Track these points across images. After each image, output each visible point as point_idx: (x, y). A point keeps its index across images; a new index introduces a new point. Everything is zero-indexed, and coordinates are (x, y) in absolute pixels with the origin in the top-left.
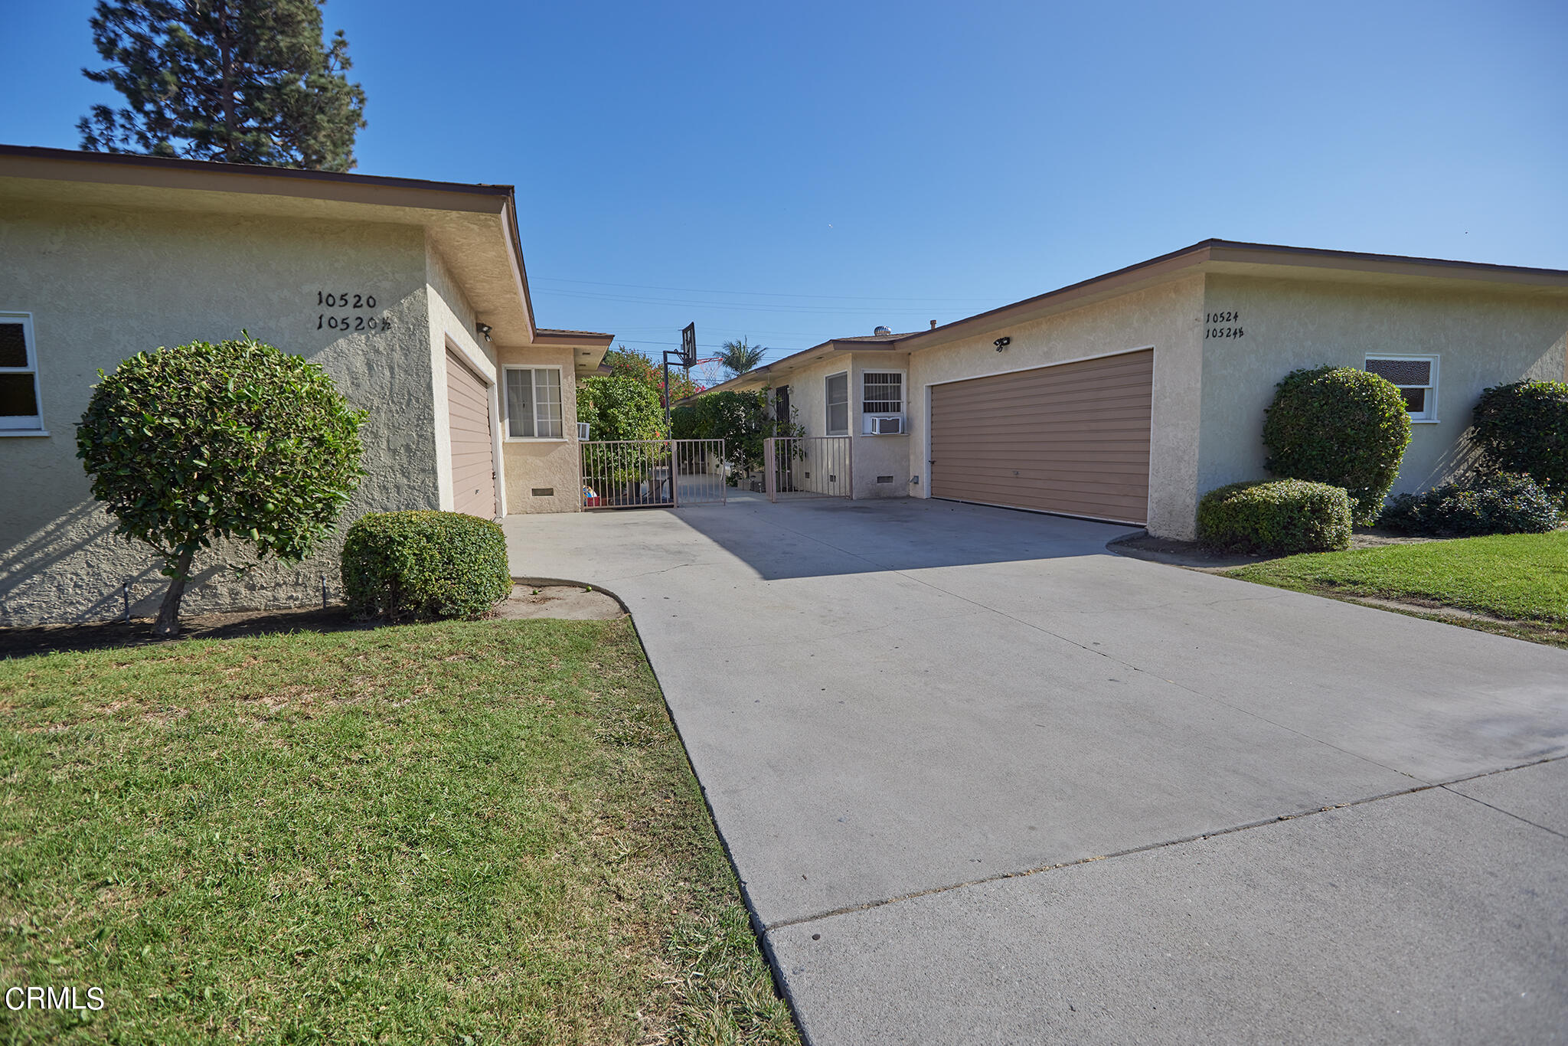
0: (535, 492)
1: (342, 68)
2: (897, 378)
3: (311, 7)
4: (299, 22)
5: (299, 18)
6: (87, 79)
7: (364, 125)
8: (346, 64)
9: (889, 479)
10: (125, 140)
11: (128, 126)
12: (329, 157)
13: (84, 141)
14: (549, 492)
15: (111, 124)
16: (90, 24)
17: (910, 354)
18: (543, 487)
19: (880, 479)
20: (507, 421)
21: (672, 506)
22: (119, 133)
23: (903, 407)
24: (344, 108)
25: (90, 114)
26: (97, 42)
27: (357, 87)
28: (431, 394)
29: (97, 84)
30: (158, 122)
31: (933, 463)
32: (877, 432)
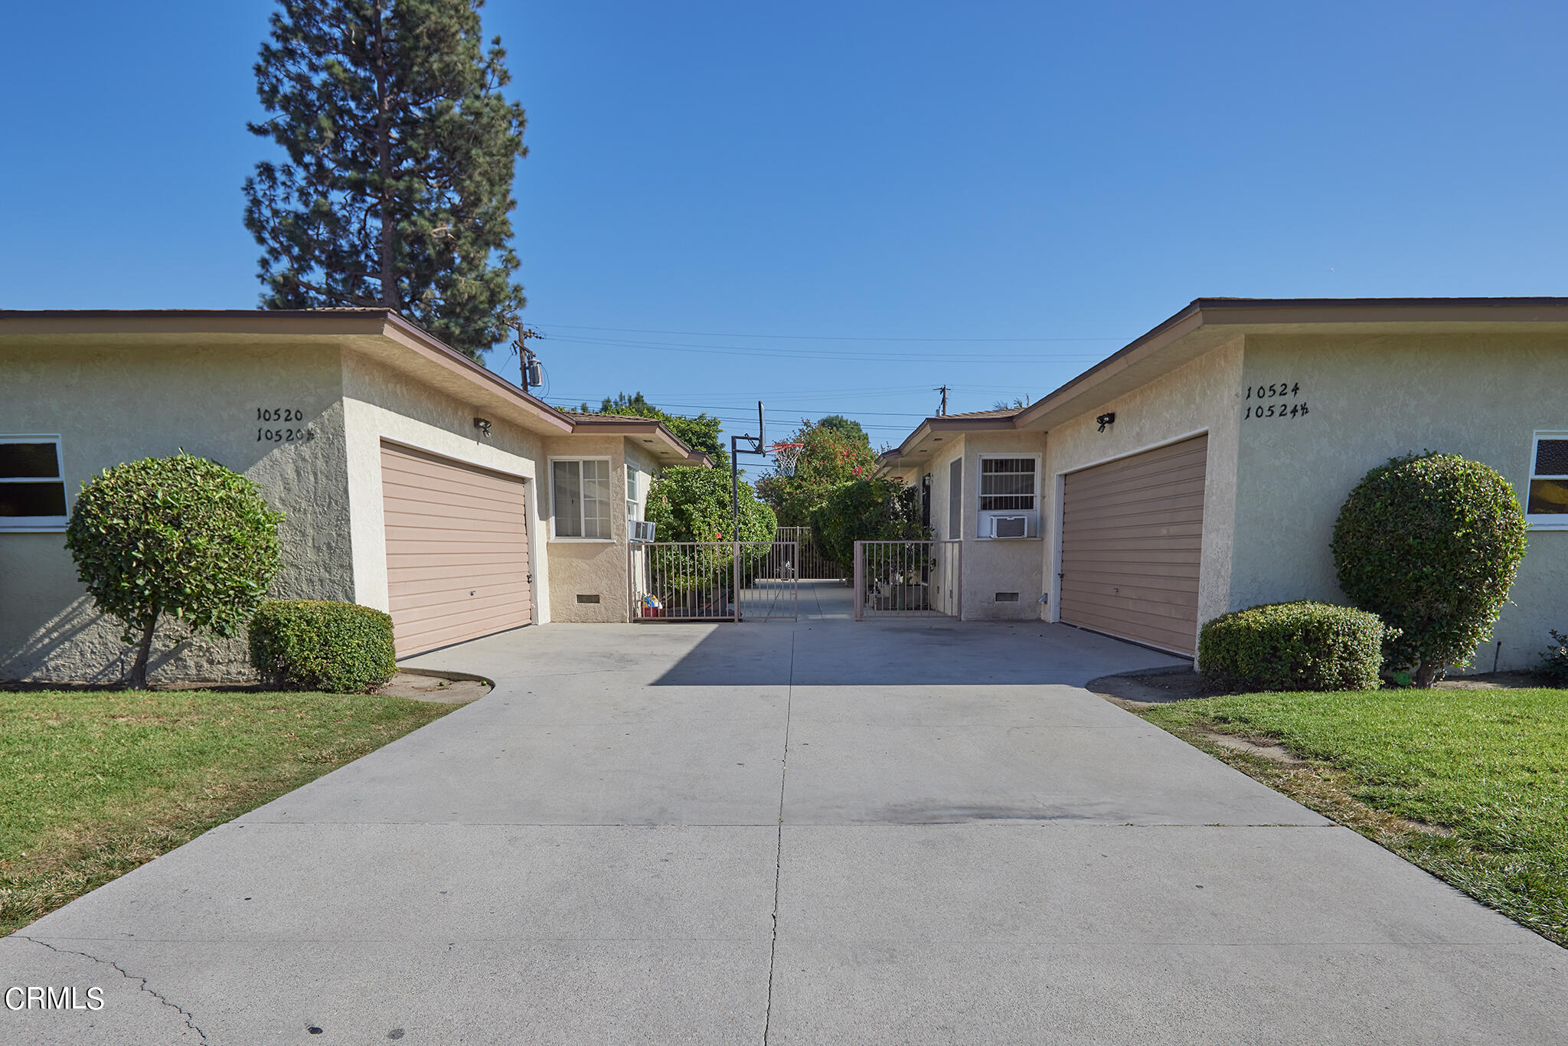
0: (581, 599)
1: (500, 84)
2: (1029, 465)
3: (467, 14)
4: (454, 35)
5: (453, 30)
6: (251, 134)
7: (525, 152)
8: (504, 78)
9: (1013, 596)
10: (287, 199)
11: (289, 183)
12: (485, 199)
13: (249, 204)
14: (595, 599)
15: (273, 179)
16: (254, 72)
17: (1047, 433)
18: (589, 594)
19: (999, 596)
20: (552, 519)
21: (732, 621)
22: (281, 191)
23: (1037, 502)
24: (501, 136)
25: (254, 173)
26: (261, 91)
27: (517, 106)
28: (348, 497)
29: (261, 139)
30: (320, 175)
31: (1062, 576)
32: (994, 535)
